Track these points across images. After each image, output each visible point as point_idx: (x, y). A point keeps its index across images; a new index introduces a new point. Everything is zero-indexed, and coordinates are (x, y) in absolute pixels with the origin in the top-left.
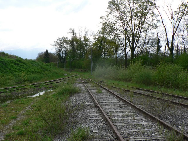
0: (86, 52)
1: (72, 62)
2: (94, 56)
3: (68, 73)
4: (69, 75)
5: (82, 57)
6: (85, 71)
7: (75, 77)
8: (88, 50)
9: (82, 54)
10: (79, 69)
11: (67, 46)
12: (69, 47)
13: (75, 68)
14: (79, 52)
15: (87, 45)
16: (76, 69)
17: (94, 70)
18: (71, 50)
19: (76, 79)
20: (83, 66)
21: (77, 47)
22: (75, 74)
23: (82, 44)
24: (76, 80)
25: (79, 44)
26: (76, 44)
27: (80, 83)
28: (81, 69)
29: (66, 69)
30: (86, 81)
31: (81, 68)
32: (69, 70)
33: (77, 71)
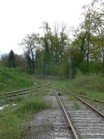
0: (63, 53)
1: (44, 67)
2: (74, 59)
3: (39, 81)
4: (40, 84)
5: (58, 60)
6: (62, 79)
7: (47, 87)
8: (67, 50)
9: (59, 56)
10: (55, 77)
11: (38, 45)
12: (41, 47)
13: (48, 75)
14: (54, 53)
15: (65, 44)
16: (50, 76)
17: (74, 78)
18: (44, 51)
19: (48, 89)
20: (59, 72)
21: (52, 46)
22: (49, 83)
23: (58, 43)
24: (48, 91)
25: (55, 43)
26: (50, 43)
27: (52, 95)
28: (57, 77)
29: (36, 75)
30: (61, 93)
31: (56, 74)
32: (41, 78)
33: (52, 79)
